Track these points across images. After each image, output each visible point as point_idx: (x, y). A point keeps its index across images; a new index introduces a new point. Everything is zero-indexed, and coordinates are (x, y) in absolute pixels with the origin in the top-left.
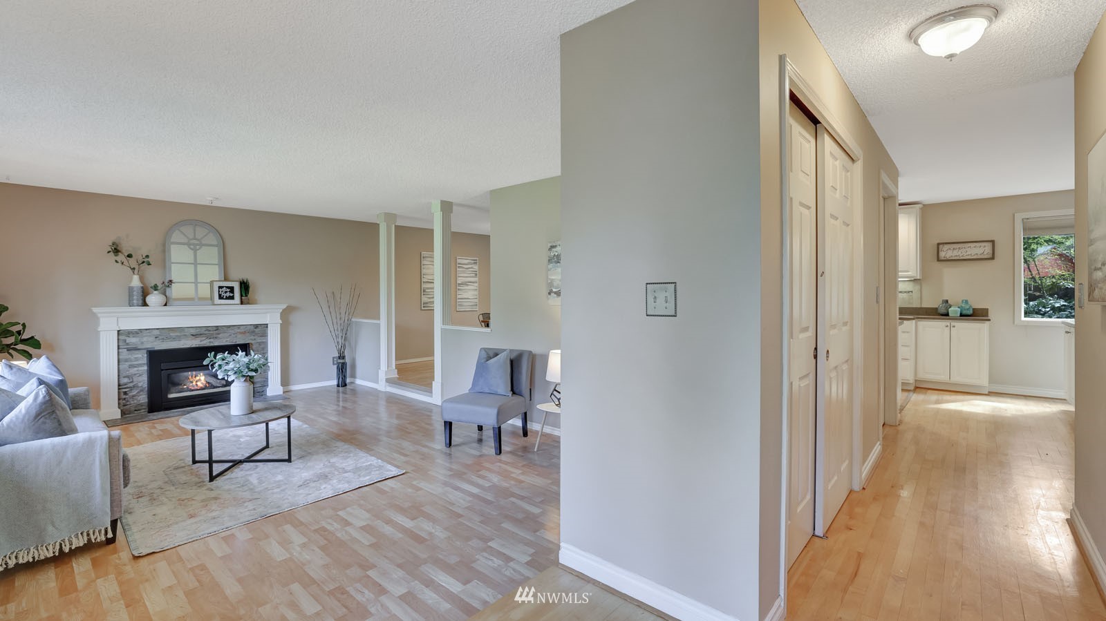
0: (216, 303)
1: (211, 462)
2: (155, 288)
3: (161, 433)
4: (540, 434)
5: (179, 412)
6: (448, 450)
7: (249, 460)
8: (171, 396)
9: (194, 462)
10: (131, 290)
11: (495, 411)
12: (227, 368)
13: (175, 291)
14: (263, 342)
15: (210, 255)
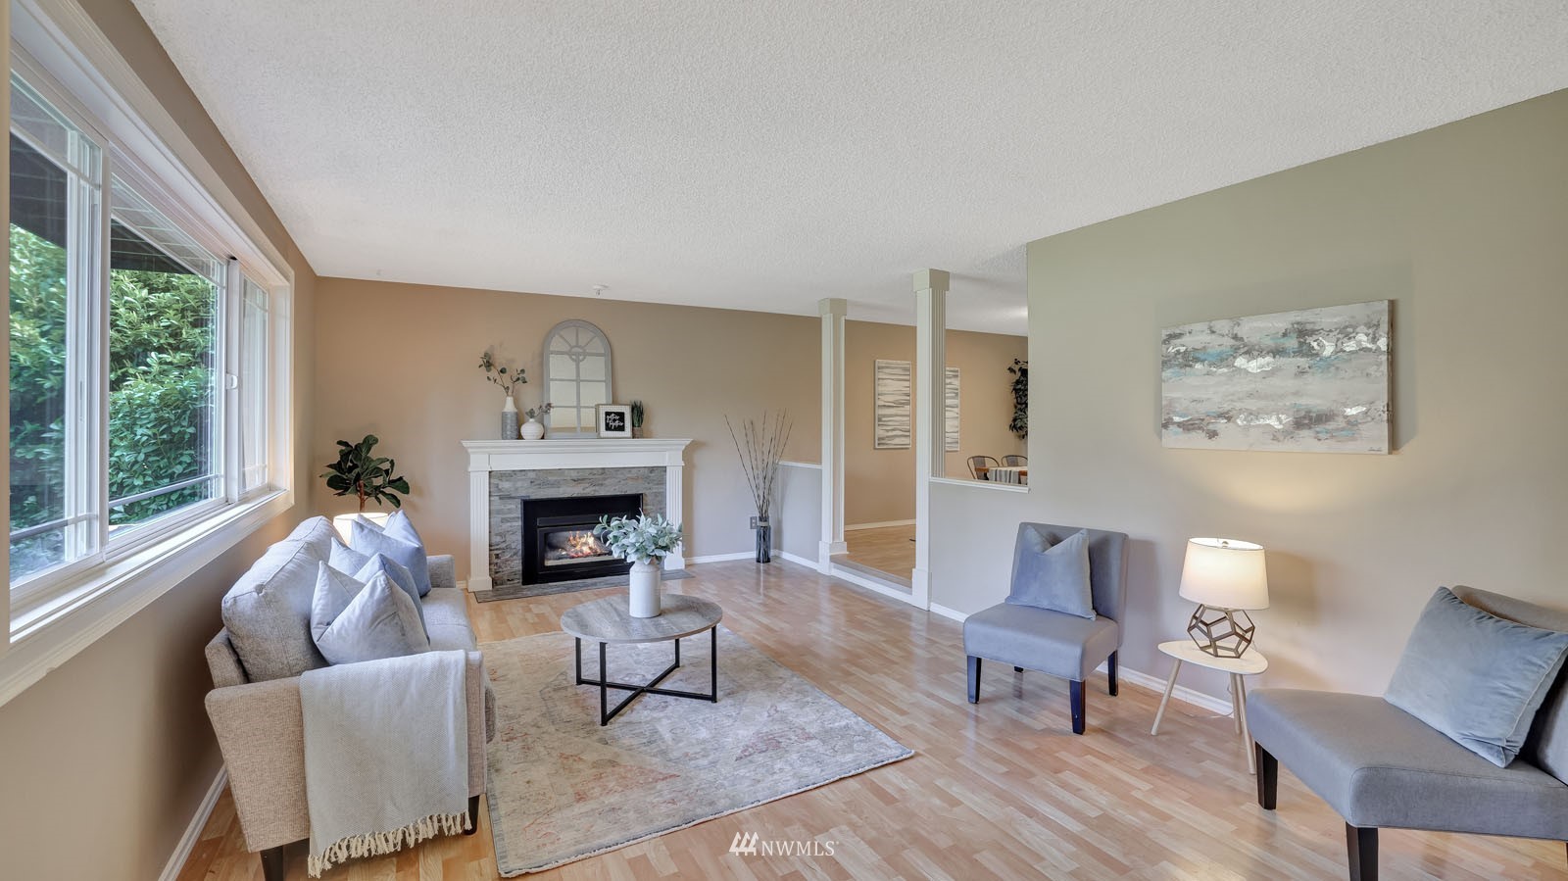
0: (602, 435)
1: (603, 684)
2: (531, 414)
3: (536, 620)
4: (1164, 701)
5: (558, 586)
6: (971, 708)
7: (652, 688)
8: (549, 563)
9: (580, 681)
10: (504, 415)
11: (1077, 651)
12: (625, 541)
13: (555, 417)
14: (659, 493)
15: (595, 367)
